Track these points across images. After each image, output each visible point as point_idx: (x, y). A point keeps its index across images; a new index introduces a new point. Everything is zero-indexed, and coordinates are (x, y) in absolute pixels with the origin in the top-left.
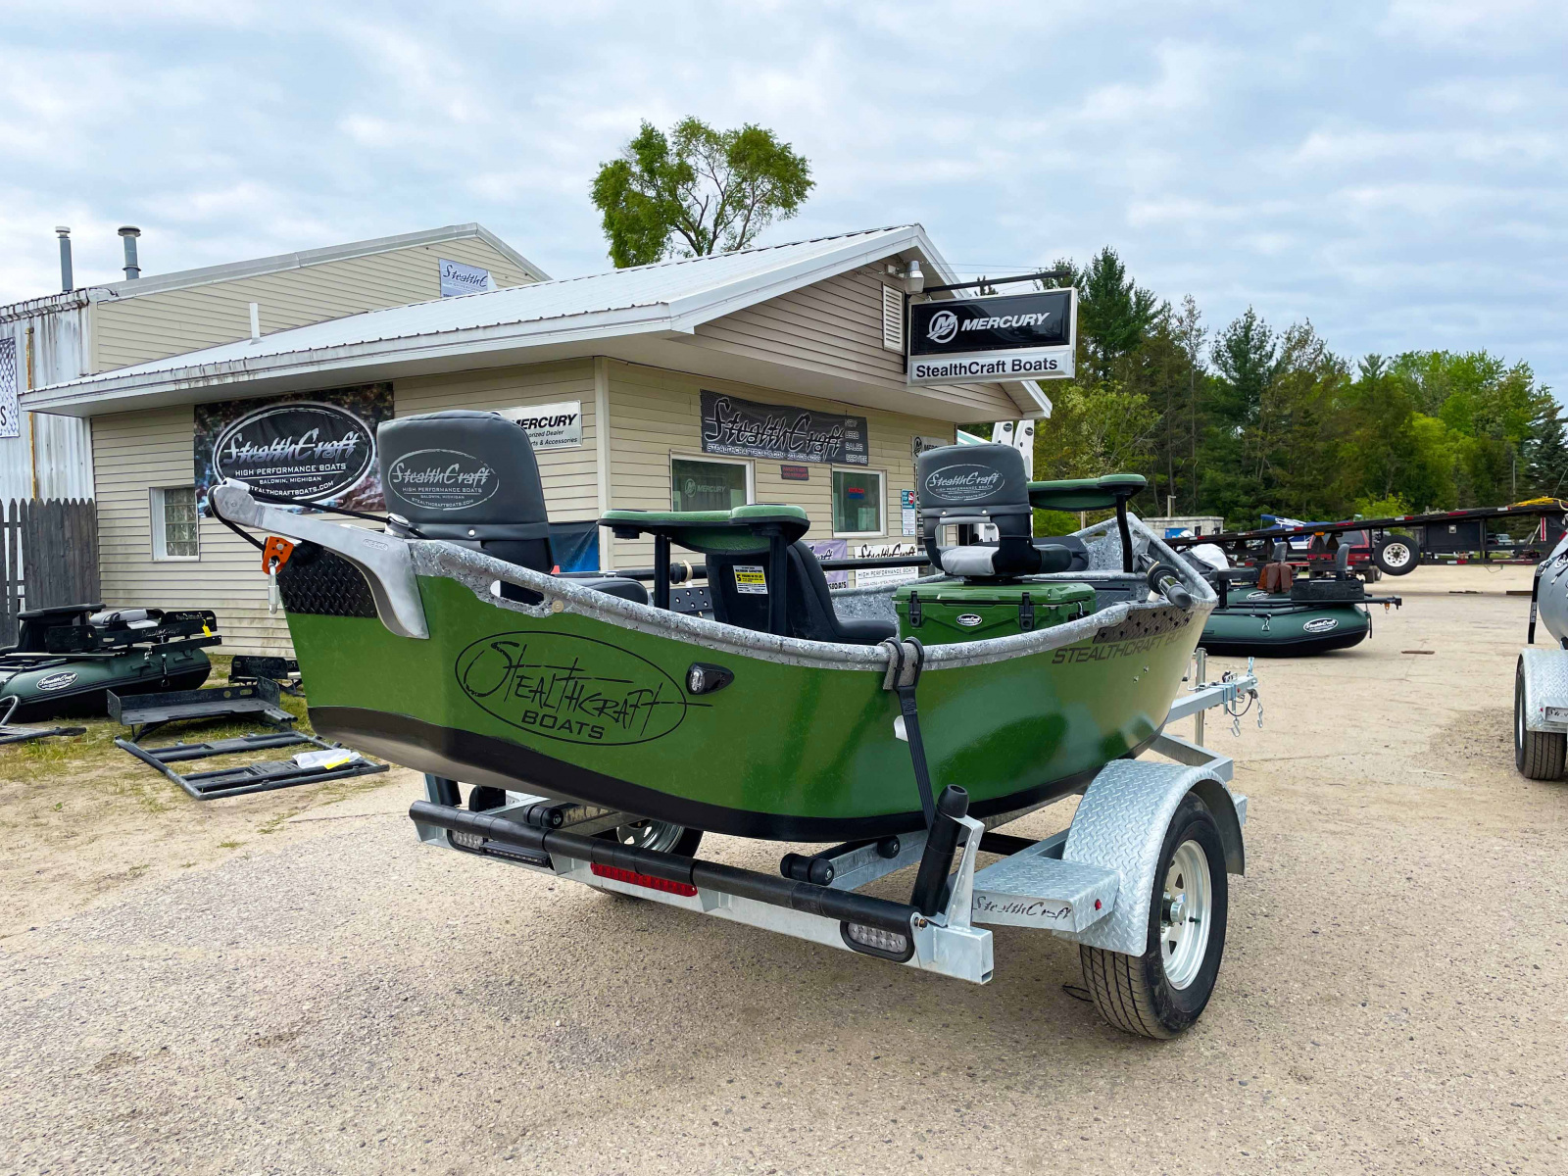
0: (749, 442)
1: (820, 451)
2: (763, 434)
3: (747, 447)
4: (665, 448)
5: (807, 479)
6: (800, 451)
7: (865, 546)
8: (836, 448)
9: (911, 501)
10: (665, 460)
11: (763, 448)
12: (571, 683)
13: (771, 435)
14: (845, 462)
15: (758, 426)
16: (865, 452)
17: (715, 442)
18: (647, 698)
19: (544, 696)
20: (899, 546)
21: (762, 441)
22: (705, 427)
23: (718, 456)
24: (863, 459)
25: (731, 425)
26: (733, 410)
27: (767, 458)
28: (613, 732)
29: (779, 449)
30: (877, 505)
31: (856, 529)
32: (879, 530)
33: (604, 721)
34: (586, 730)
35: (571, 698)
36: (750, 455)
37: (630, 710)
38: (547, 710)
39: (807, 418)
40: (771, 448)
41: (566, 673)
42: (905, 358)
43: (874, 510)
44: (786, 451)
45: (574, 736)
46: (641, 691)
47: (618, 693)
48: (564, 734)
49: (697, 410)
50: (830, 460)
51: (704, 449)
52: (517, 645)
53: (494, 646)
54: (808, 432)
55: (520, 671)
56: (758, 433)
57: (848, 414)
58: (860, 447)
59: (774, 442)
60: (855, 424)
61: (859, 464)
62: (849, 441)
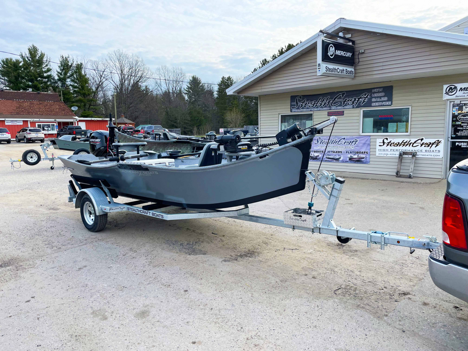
1: (352, 104)
2: (317, 104)
3: (309, 108)
4: (278, 113)
5: (343, 115)
6: (339, 106)
8: (364, 102)
11: (317, 108)
13: (322, 103)
14: (371, 106)
15: (315, 102)
16: (390, 99)
17: (295, 109)
20: (422, 140)
21: (316, 106)
22: (291, 105)
23: (296, 112)
25: (302, 103)
26: (303, 99)
27: (320, 110)
29: (326, 107)
31: (387, 132)
36: (311, 110)
39: (343, 94)
40: (321, 107)
43: (405, 123)
44: (330, 107)
49: (289, 101)
50: (359, 106)
51: (291, 111)
54: (344, 99)
57: (376, 87)
58: (386, 99)
59: (323, 105)
60: (381, 90)
61: (383, 105)
62: (375, 97)
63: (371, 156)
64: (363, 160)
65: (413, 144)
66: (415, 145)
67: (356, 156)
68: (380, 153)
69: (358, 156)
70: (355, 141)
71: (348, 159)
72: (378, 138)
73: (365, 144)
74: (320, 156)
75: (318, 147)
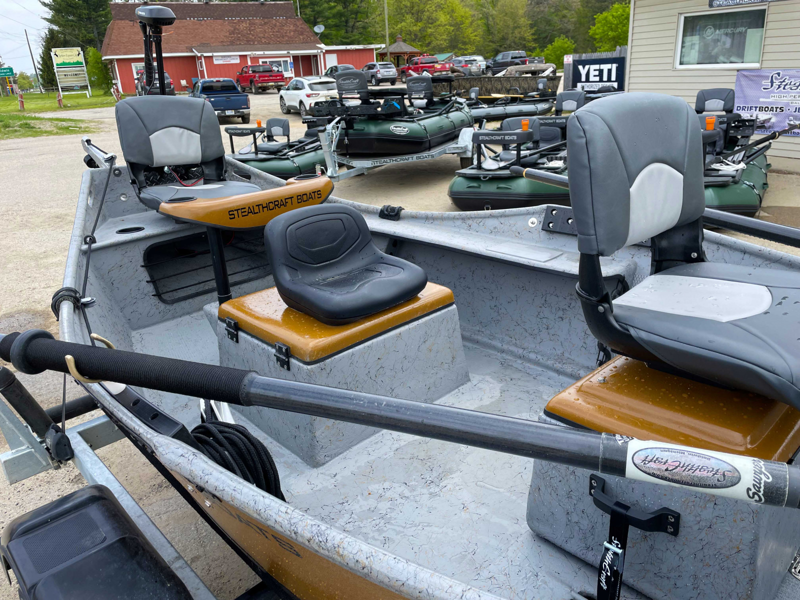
4: (676, 12)
23: (723, 7)
36: (762, 1)
51: (711, 5)
74: (773, 120)
75: (769, 98)
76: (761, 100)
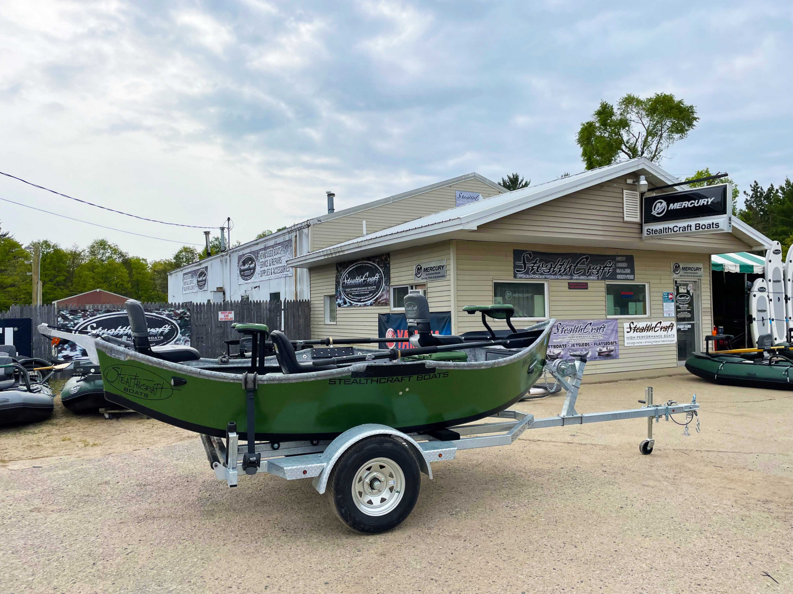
0: (545, 272)
1: (597, 274)
2: (554, 268)
3: (543, 274)
4: (490, 278)
5: (587, 289)
6: (582, 275)
7: (633, 323)
8: (609, 272)
9: (671, 298)
10: (491, 284)
11: (555, 274)
12: (136, 380)
13: (561, 268)
14: (616, 279)
15: (551, 264)
16: (633, 273)
17: (522, 273)
18: (160, 386)
19: (129, 384)
20: (661, 323)
21: (553, 271)
22: (515, 266)
23: (523, 279)
24: (631, 277)
25: (532, 265)
26: (534, 258)
27: (558, 279)
28: (151, 396)
29: (566, 274)
30: (644, 301)
31: (628, 314)
32: (645, 313)
33: (147, 392)
34: (143, 395)
35: (137, 385)
36: (546, 278)
37: (155, 390)
38: (131, 388)
39: (587, 258)
40: (561, 274)
41: (134, 377)
42: (641, 225)
43: (642, 303)
44: (571, 275)
45: (139, 396)
46: (157, 384)
47: (151, 384)
48: (136, 395)
49: (512, 259)
50: (604, 278)
51: (515, 277)
52: (119, 368)
53: (113, 368)
54: (587, 265)
55: (121, 376)
56: (551, 267)
57: (619, 254)
58: (628, 271)
59: (562, 271)
60: (624, 259)
61: (628, 279)
62: (620, 268)
63: (620, 347)
64: (612, 353)
65: (655, 328)
66: (656, 329)
67: (604, 350)
68: (629, 341)
69: (607, 349)
70: (603, 327)
71: (597, 354)
72: (624, 322)
73: (613, 330)
74: (562, 353)
75: (557, 339)
76: (554, 341)
